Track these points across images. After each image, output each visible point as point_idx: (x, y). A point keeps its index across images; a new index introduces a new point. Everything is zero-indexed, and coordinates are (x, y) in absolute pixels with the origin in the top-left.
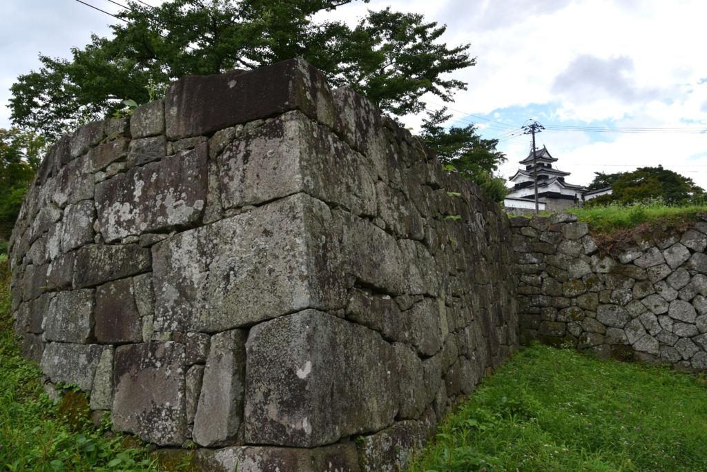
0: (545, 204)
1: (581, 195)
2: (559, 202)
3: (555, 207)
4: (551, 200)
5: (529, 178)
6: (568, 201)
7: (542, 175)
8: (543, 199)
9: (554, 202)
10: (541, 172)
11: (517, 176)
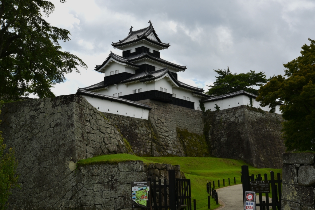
0: (149, 109)
1: (200, 101)
2: (169, 109)
3: (164, 115)
4: (157, 104)
5: (125, 67)
6: (182, 108)
7: (146, 64)
8: (146, 102)
9: (162, 108)
10: (145, 60)
11: (108, 64)
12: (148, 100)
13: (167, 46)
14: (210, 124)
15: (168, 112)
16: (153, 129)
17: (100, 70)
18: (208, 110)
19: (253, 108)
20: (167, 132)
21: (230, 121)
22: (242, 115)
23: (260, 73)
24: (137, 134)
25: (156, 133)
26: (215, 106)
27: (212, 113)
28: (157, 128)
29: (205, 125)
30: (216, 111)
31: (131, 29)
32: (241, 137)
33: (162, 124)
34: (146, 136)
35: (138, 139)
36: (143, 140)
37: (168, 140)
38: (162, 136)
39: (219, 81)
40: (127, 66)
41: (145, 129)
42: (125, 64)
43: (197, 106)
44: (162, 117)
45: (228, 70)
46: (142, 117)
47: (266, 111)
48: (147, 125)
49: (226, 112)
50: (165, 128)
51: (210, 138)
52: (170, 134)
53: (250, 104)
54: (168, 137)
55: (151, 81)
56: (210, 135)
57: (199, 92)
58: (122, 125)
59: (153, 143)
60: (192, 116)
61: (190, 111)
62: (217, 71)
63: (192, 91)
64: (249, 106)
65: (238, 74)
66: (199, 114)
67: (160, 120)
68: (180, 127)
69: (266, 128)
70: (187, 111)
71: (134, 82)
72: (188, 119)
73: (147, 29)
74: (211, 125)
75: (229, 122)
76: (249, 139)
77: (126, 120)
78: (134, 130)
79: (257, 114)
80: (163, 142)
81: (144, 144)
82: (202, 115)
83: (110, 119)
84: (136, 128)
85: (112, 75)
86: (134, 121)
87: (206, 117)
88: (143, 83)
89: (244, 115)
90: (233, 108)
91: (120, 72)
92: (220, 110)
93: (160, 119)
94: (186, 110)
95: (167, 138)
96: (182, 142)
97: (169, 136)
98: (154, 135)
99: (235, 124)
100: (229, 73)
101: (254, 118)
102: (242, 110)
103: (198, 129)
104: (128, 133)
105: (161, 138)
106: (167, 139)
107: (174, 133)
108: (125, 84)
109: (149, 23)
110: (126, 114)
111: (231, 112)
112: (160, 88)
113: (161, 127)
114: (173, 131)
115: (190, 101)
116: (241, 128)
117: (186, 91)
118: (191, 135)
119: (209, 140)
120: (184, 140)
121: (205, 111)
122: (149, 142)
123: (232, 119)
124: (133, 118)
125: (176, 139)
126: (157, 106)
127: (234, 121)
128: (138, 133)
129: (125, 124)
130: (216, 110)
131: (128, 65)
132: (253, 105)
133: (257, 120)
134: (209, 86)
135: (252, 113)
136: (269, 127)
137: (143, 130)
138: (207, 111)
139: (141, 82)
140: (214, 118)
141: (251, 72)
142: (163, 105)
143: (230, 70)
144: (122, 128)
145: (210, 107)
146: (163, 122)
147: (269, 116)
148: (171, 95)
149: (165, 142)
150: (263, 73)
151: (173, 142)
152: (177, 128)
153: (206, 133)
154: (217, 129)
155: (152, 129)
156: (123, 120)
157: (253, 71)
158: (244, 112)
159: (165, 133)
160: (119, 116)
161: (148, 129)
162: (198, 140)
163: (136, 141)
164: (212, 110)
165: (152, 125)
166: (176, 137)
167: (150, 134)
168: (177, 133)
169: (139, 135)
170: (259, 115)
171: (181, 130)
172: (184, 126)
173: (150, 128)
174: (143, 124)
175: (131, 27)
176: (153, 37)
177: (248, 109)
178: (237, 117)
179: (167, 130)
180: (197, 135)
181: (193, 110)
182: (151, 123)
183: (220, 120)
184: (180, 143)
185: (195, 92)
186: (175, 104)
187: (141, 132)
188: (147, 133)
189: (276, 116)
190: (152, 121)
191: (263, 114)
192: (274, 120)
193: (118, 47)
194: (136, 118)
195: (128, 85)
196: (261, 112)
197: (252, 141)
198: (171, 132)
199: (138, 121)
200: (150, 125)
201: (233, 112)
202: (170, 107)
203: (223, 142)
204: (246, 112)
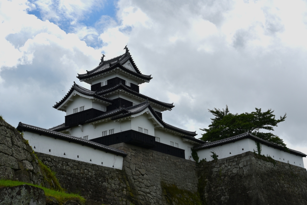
0: (124, 156)
1: (191, 148)
2: (151, 157)
3: (144, 165)
4: (135, 150)
5: (93, 102)
6: (169, 157)
7: (120, 98)
8: (120, 147)
9: (142, 156)
10: (119, 93)
11: (70, 99)
12: (122, 144)
13: (147, 79)
14: (206, 178)
15: (150, 161)
16: (129, 183)
17: (60, 107)
18: (203, 160)
19: (261, 156)
20: (148, 187)
21: (233, 173)
22: (248, 165)
23: (268, 112)
24: (105, 189)
25: (133, 189)
26: (212, 154)
27: (208, 164)
28: (135, 182)
29: (199, 179)
30: (213, 161)
31: (103, 58)
32: (248, 194)
33: (141, 176)
34: (118, 192)
35: (106, 196)
36: (115, 197)
37: (150, 199)
38: (142, 193)
39: (216, 124)
40: (94, 100)
41: (117, 182)
42: (92, 98)
43: (188, 155)
44: (142, 167)
45: (227, 109)
46: (113, 167)
47: (278, 161)
48: (120, 177)
49: (227, 162)
50: (145, 182)
51: (206, 197)
52: (152, 190)
53: (257, 150)
54: (149, 193)
55: (125, 118)
56: (207, 192)
57: (190, 136)
58: (84, 175)
59: (128, 201)
60: (181, 167)
61: (179, 160)
62: (212, 112)
63: (182, 134)
64: (256, 154)
65: (239, 114)
66: (191, 166)
67: (139, 171)
68: (166, 181)
69: (280, 183)
70: (175, 161)
71: (103, 120)
72: (177, 170)
73: (123, 57)
74: (207, 180)
75: (230, 175)
76: (259, 196)
77: (90, 169)
78: (102, 183)
79: (267, 164)
80: (143, 200)
81: (116, 203)
82: (196, 166)
83: (66, 166)
84: (105, 180)
85: (76, 113)
86: (101, 171)
87: (201, 169)
88: (116, 121)
89: (251, 164)
90: (235, 157)
91: (85, 109)
92: (219, 160)
93: (139, 169)
94: (174, 159)
95: (148, 195)
96: (169, 202)
97: (151, 193)
98: (130, 190)
99: (240, 176)
100: (228, 114)
101: (264, 169)
102: (248, 158)
103: (190, 185)
104: (93, 186)
105: (140, 195)
106: (149, 197)
107: (158, 189)
108: (92, 124)
109: (125, 49)
110: (91, 160)
111: (233, 161)
112: (138, 128)
113: (140, 180)
114: (157, 186)
115: (180, 147)
116: (247, 182)
117: (173, 135)
118: (182, 192)
119: (205, 199)
120: (172, 199)
121: (199, 161)
122: (122, 201)
123: (235, 171)
124: (100, 166)
125: (161, 196)
126: (134, 152)
127: (237, 173)
128: (108, 188)
129: (88, 175)
130: (213, 159)
131: (96, 99)
132: (261, 152)
133: (267, 171)
134: (203, 130)
135: (261, 162)
136: (283, 182)
137: (114, 184)
138: (201, 161)
139: (113, 120)
140: (211, 170)
141: (255, 111)
142: (143, 152)
143: (229, 110)
144: (85, 179)
145: (206, 156)
146: (143, 174)
147: (282, 167)
148: (154, 138)
149: (146, 200)
150: (272, 112)
151: (157, 200)
152: (162, 182)
153: (201, 190)
154: (215, 184)
155: (127, 182)
156: (86, 169)
157: (259, 108)
158: (250, 160)
159: (146, 188)
160: (80, 163)
161: (122, 183)
162: (191, 199)
163: (103, 198)
164: (208, 160)
165: (127, 177)
166: (161, 194)
167: (125, 189)
168: (162, 189)
169: (109, 190)
170: (269, 165)
171: (168, 186)
172: (171, 180)
173: (124, 181)
174: (115, 175)
175: (102, 56)
176: (130, 66)
177: (255, 157)
178: (242, 168)
179: (149, 185)
180: (189, 193)
181: (183, 159)
182: (126, 174)
183: (218, 172)
184: (167, 203)
185: (186, 136)
186: (160, 151)
187: (111, 186)
188: (121, 187)
189: (290, 168)
190: (128, 171)
191: (274, 164)
192: (288, 173)
193: (85, 80)
194: (105, 167)
195: (96, 126)
196: (271, 162)
197: (263, 199)
198: (155, 187)
199: (107, 170)
200: (125, 176)
201: (236, 161)
202: (152, 154)
203: (224, 201)
204: (253, 161)
